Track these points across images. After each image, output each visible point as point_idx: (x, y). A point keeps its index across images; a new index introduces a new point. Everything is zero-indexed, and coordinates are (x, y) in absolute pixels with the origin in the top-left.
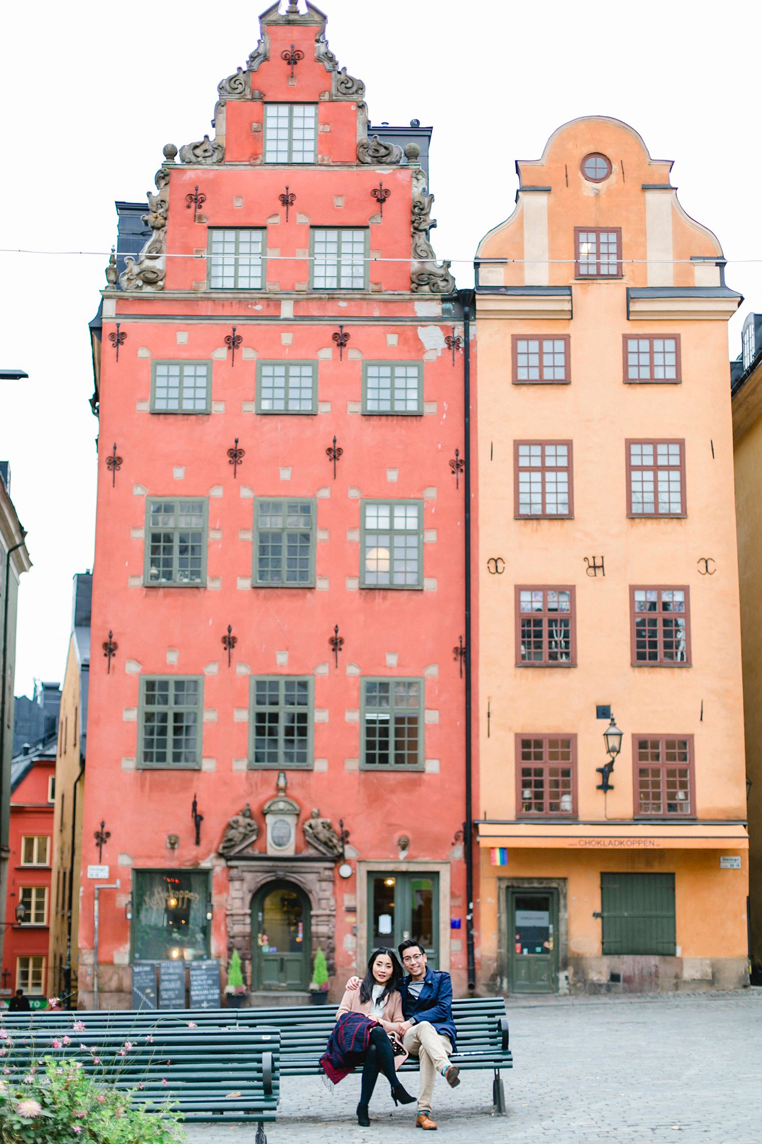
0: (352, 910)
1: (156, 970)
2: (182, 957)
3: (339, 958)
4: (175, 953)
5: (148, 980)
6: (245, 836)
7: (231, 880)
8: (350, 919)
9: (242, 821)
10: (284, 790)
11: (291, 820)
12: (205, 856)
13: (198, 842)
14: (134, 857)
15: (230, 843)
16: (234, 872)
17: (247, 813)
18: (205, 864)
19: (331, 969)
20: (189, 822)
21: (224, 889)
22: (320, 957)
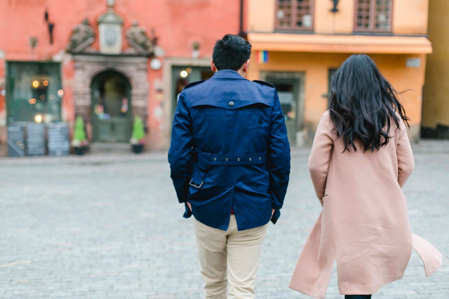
0: (160, 91)
1: (24, 129)
2: (43, 122)
3: (151, 123)
4: (38, 118)
5: (19, 136)
6: (85, 39)
7: (76, 68)
8: (159, 97)
9: (83, 28)
10: (113, 7)
11: (118, 29)
12: (57, 52)
13: (51, 41)
14: (7, 52)
15: (74, 44)
16: (78, 64)
17: (87, 23)
18: (57, 58)
19: (146, 130)
20: (44, 28)
21: (70, 75)
22: (138, 122)
